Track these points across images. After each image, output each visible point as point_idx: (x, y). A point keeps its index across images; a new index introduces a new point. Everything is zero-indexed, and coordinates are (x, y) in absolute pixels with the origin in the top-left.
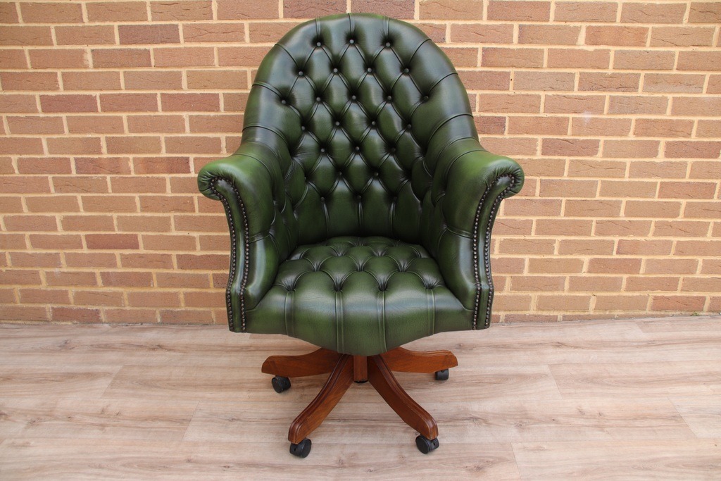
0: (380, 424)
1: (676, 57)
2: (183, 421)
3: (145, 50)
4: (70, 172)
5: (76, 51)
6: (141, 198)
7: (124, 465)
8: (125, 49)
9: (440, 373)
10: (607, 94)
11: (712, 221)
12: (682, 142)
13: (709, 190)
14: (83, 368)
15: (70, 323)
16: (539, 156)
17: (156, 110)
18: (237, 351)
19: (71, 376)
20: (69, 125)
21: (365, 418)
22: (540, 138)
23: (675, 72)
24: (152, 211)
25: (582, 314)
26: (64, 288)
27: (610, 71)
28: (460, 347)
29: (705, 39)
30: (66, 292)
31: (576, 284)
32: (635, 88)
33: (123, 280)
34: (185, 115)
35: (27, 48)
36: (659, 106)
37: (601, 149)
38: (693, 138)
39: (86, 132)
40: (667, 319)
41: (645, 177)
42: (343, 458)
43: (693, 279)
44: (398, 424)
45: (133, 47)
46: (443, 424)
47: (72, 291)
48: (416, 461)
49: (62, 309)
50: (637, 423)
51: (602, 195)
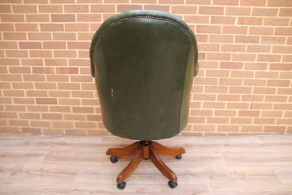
0: (154, 176)
1: (274, 30)
2: (74, 174)
3: (62, 24)
4: (30, 73)
5: (34, 24)
6: (58, 84)
7: (50, 191)
8: (53, 24)
9: (178, 156)
10: (247, 44)
11: (288, 96)
12: (277, 64)
13: (287, 83)
14: (34, 152)
15: (28, 134)
16: (219, 69)
17: (66, 48)
18: (96, 146)
19: (29, 155)
20: (30, 54)
21: (148, 174)
22: (219, 61)
23: (274, 36)
24: (63, 89)
25: (236, 133)
26: (26, 120)
27: (248, 35)
28: (186, 145)
29: (286, 22)
30: (28, 121)
31: (234, 121)
32: (258, 42)
33: (51, 117)
34: (77, 50)
35: (14, 23)
36: (267, 49)
37: (244, 66)
38: (281, 62)
39: (37, 57)
40: (270, 135)
41: (262, 78)
42: (139, 190)
43: (281, 119)
44: (161, 176)
45: (57, 23)
46: (179, 176)
47: (30, 121)
48: (168, 191)
49: (26, 128)
50: (258, 177)
51: (244, 85)
